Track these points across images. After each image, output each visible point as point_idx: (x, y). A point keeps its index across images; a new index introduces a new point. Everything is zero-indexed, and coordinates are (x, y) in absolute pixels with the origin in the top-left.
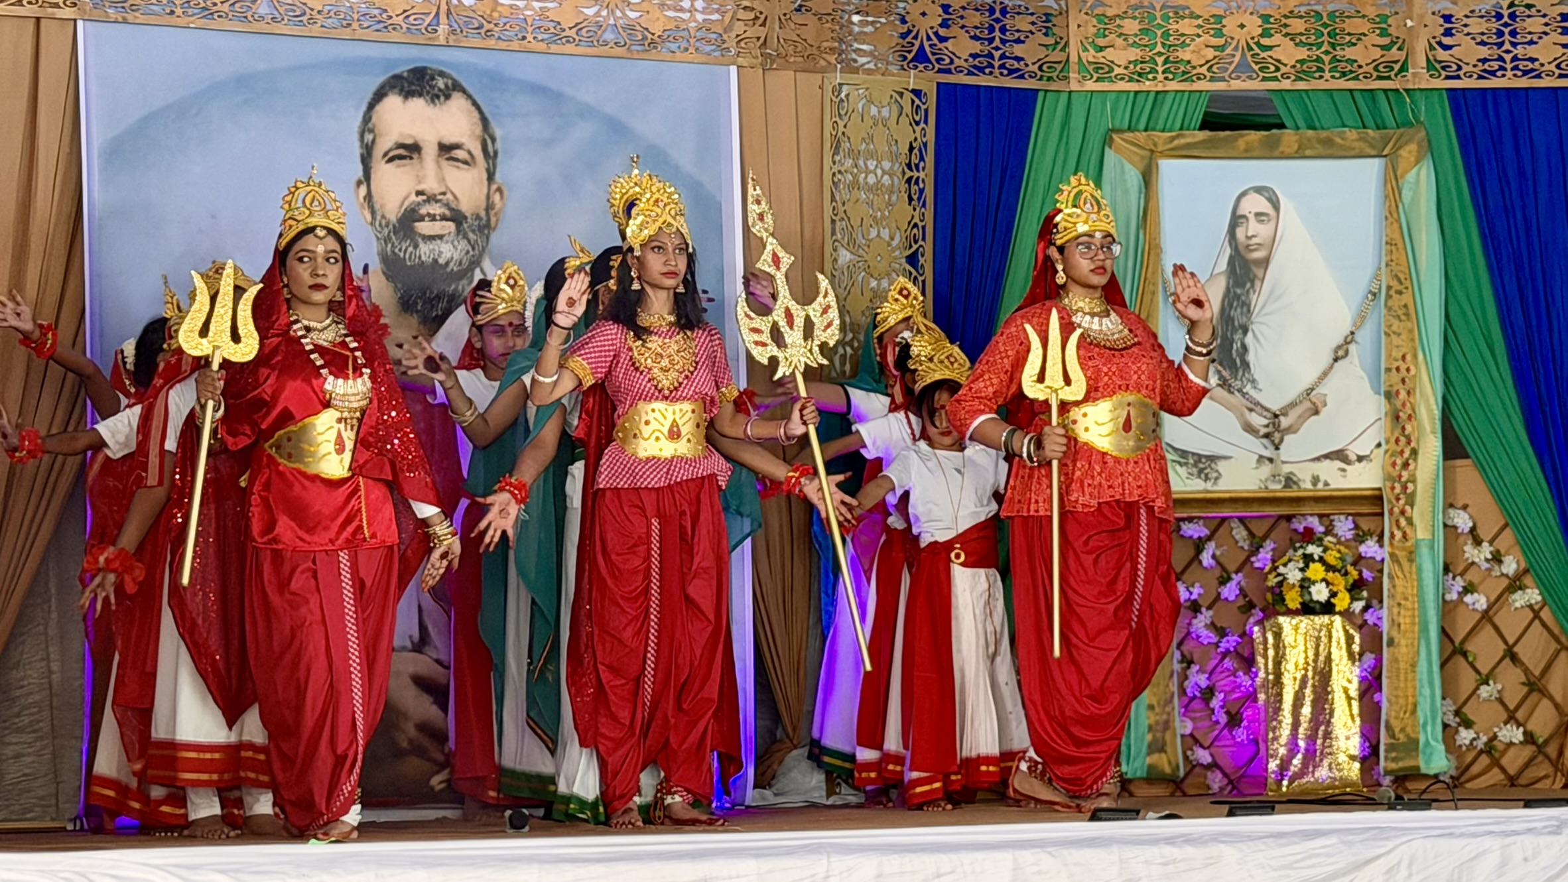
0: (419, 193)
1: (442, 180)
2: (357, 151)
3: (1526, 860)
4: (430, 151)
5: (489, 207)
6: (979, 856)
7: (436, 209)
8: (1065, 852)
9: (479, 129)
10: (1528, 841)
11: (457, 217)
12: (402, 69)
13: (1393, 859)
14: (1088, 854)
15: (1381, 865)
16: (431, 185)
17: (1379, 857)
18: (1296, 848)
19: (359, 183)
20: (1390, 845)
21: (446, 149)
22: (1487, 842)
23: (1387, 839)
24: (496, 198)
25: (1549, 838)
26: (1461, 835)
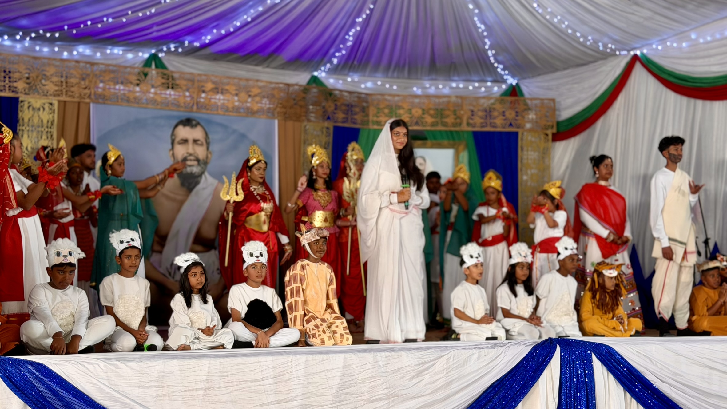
0: (188, 153)
1: (194, 149)
2: (170, 141)
3: (485, 356)
4: (191, 142)
5: (207, 157)
6: (335, 355)
7: (192, 158)
8: (358, 354)
9: (204, 135)
10: (486, 350)
11: (198, 160)
12: (183, 118)
13: (449, 355)
14: (365, 355)
15: (446, 357)
16: (191, 151)
17: (445, 355)
18: (422, 353)
19: (170, 150)
20: (448, 352)
21: (195, 141)
22: (475, 351)
23: (447, 350)
24: (209, 155)
25: (492, 350)
26: (468, 349)
